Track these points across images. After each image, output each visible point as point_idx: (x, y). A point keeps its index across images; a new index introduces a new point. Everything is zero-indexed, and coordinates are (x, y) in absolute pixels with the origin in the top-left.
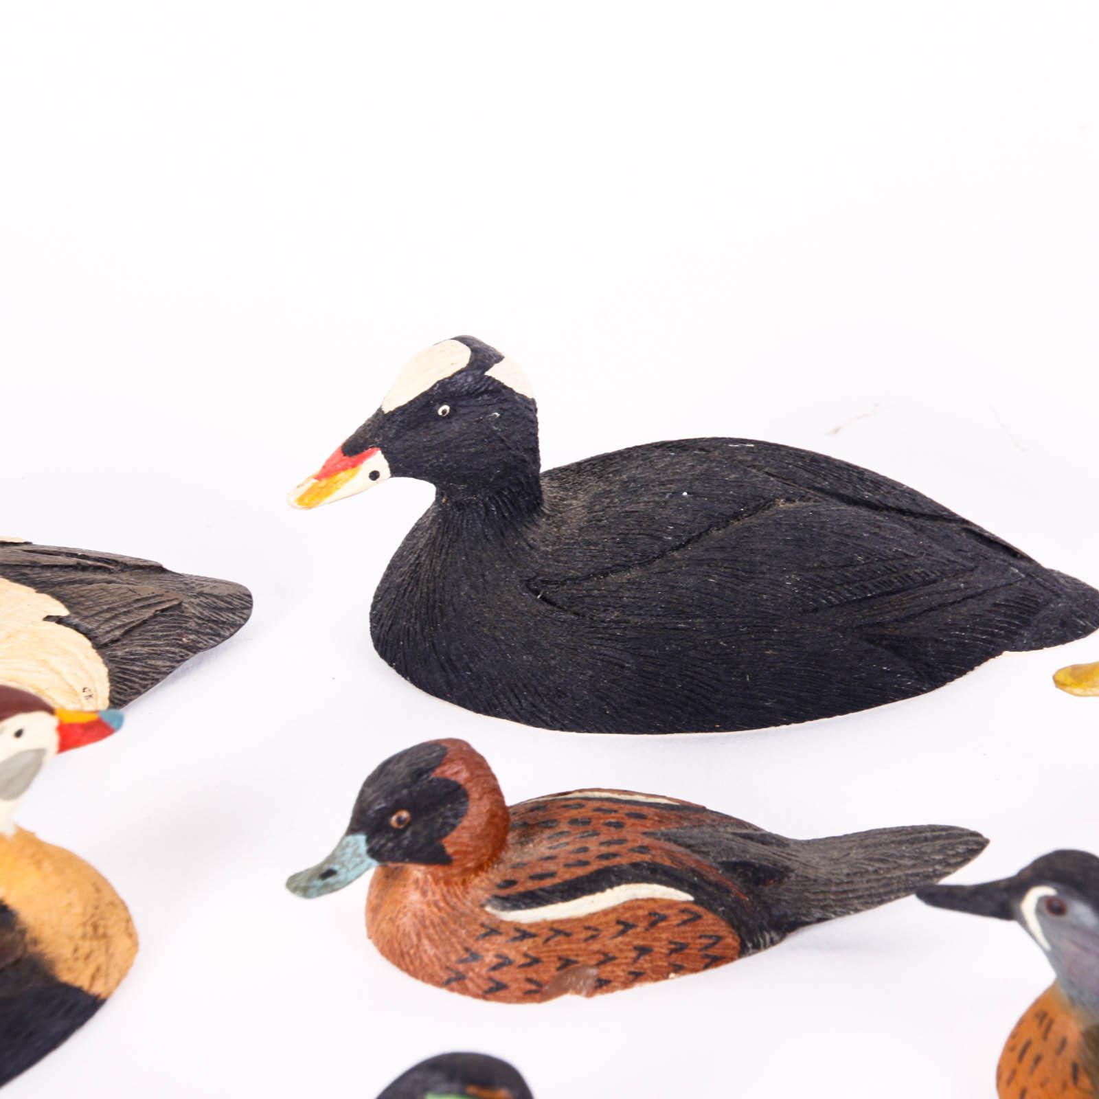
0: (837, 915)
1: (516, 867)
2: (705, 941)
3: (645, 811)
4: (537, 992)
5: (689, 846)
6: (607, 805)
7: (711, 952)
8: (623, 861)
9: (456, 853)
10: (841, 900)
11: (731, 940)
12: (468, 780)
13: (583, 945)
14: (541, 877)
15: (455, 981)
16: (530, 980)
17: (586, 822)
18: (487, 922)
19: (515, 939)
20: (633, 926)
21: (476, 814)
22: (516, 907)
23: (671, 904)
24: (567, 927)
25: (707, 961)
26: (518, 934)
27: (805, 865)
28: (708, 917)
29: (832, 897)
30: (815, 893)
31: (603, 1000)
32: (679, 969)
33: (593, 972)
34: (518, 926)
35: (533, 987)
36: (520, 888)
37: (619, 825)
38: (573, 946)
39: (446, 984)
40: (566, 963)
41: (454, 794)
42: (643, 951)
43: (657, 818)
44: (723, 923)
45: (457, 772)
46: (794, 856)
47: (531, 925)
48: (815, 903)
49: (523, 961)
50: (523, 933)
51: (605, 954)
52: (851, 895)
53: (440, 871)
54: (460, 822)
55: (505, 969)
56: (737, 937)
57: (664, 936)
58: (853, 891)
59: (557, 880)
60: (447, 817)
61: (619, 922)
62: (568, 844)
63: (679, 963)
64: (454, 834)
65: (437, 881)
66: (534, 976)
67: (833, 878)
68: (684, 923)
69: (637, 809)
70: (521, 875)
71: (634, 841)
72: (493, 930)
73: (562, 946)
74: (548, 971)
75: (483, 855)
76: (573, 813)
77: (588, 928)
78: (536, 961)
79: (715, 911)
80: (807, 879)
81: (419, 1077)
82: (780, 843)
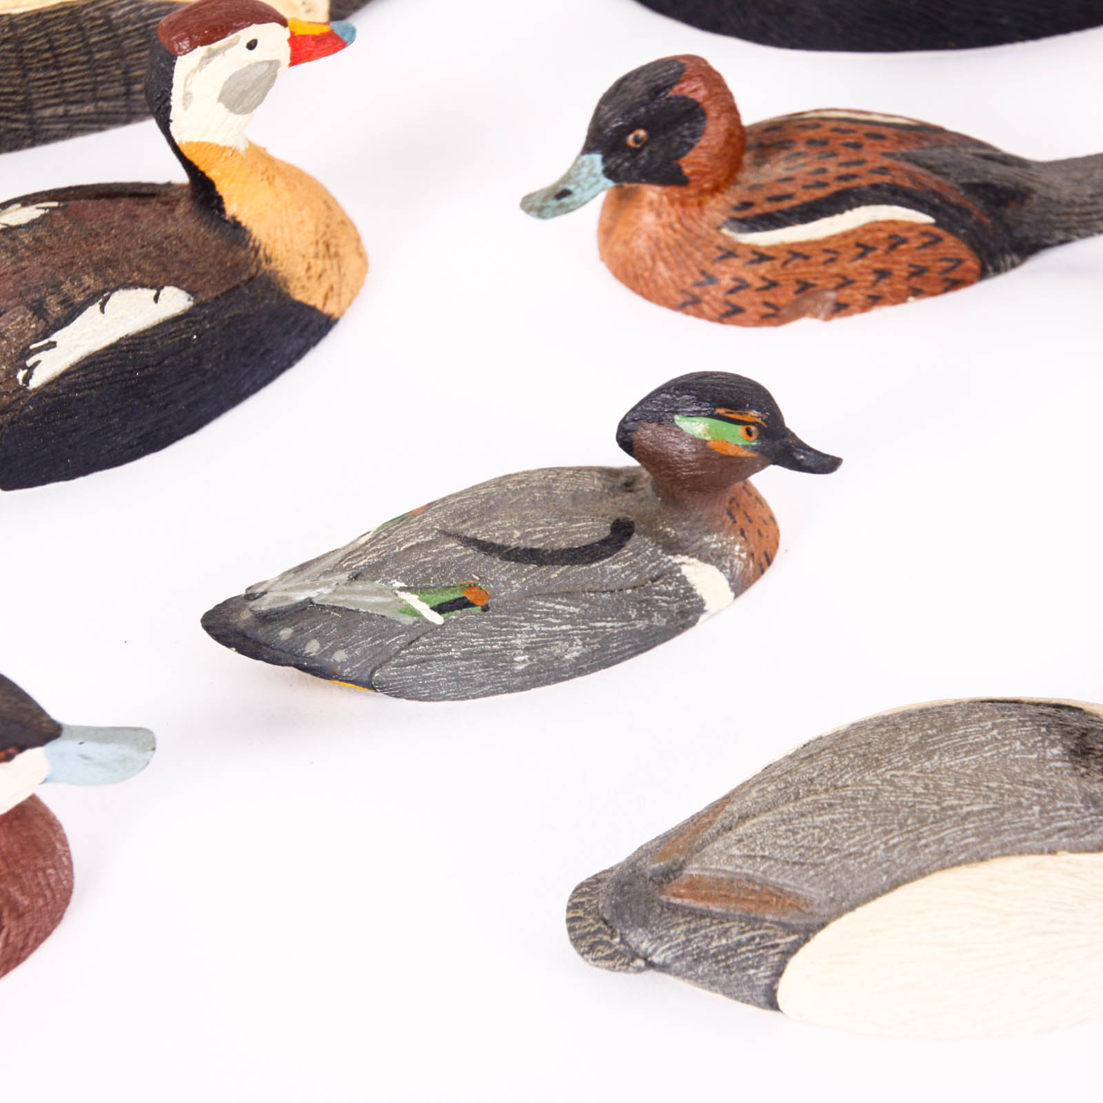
0: (1081, 236)
1: (753, 188)
2: (945, 264)
3: (884, 131)
4: (774, 315)
5: (929, 167)
6: (844, 126)
7: (952, 275)
8: (863, 182)
9: (693, 173)
10: (1084, 222)
11: (972, 263)
12: (707, 98)
13: (822, 268)
14: (779, 199)
15: (691, 304)
16: (767, 304)
17: (824, 143)
18: (723, 244)
19: (752, 262)
20: (872, 249)
21: (713, 134)
22: (753, 229)
23: (911, 227)
24: (805, 250)
25: (947, 284)
26: (755, 257)
27: (1048, 186)
28: (950, 241)
29: (1075, 218)
30: (1058, 215)
31: (842, 324)
32: (917, 293)
33: (832, 295)
34: (756, 249)
35: (770, 311)
36: (757, 210)
37: (857, 146)
38: (812, 269)
39: (681, 307)
40: (804, 287)
41: (692, 113)
42: (882, 274)
43: (896, 138)
44: (963, 246)
45: (694, 90)
46: (1036, 176)
47: (769, 248)
48: (1058, 225)
49: (759, 284)
50: (761, 256)
51: (844, 277)
52: (1095, 217)
53: (676, 192)
54: (698, 141)
55: (742, 292)
56: (978, 261)
57: (904, 259)
58: (1097, 212)
59: (795, 202)
60: (684, 136)
61: (858, 245)
62: (805, 165)
63: (918, 286)
64: (692, 154)
65: (672, 203)
66: (771, 300)
67: (1077, 200)
68: (925, 245)
69: (875, 129)
70: (757, 197)
71: (874, 161)
72: (729, 253)
73: (801, 270)
74: (785, 295)
75: (720, 176)
76: (810, 133)
77: (827, 251)
78: (773, 284)
79: (956, 234)
80: (1050, 200)
81: (668, 396)
82: (1021, 163)
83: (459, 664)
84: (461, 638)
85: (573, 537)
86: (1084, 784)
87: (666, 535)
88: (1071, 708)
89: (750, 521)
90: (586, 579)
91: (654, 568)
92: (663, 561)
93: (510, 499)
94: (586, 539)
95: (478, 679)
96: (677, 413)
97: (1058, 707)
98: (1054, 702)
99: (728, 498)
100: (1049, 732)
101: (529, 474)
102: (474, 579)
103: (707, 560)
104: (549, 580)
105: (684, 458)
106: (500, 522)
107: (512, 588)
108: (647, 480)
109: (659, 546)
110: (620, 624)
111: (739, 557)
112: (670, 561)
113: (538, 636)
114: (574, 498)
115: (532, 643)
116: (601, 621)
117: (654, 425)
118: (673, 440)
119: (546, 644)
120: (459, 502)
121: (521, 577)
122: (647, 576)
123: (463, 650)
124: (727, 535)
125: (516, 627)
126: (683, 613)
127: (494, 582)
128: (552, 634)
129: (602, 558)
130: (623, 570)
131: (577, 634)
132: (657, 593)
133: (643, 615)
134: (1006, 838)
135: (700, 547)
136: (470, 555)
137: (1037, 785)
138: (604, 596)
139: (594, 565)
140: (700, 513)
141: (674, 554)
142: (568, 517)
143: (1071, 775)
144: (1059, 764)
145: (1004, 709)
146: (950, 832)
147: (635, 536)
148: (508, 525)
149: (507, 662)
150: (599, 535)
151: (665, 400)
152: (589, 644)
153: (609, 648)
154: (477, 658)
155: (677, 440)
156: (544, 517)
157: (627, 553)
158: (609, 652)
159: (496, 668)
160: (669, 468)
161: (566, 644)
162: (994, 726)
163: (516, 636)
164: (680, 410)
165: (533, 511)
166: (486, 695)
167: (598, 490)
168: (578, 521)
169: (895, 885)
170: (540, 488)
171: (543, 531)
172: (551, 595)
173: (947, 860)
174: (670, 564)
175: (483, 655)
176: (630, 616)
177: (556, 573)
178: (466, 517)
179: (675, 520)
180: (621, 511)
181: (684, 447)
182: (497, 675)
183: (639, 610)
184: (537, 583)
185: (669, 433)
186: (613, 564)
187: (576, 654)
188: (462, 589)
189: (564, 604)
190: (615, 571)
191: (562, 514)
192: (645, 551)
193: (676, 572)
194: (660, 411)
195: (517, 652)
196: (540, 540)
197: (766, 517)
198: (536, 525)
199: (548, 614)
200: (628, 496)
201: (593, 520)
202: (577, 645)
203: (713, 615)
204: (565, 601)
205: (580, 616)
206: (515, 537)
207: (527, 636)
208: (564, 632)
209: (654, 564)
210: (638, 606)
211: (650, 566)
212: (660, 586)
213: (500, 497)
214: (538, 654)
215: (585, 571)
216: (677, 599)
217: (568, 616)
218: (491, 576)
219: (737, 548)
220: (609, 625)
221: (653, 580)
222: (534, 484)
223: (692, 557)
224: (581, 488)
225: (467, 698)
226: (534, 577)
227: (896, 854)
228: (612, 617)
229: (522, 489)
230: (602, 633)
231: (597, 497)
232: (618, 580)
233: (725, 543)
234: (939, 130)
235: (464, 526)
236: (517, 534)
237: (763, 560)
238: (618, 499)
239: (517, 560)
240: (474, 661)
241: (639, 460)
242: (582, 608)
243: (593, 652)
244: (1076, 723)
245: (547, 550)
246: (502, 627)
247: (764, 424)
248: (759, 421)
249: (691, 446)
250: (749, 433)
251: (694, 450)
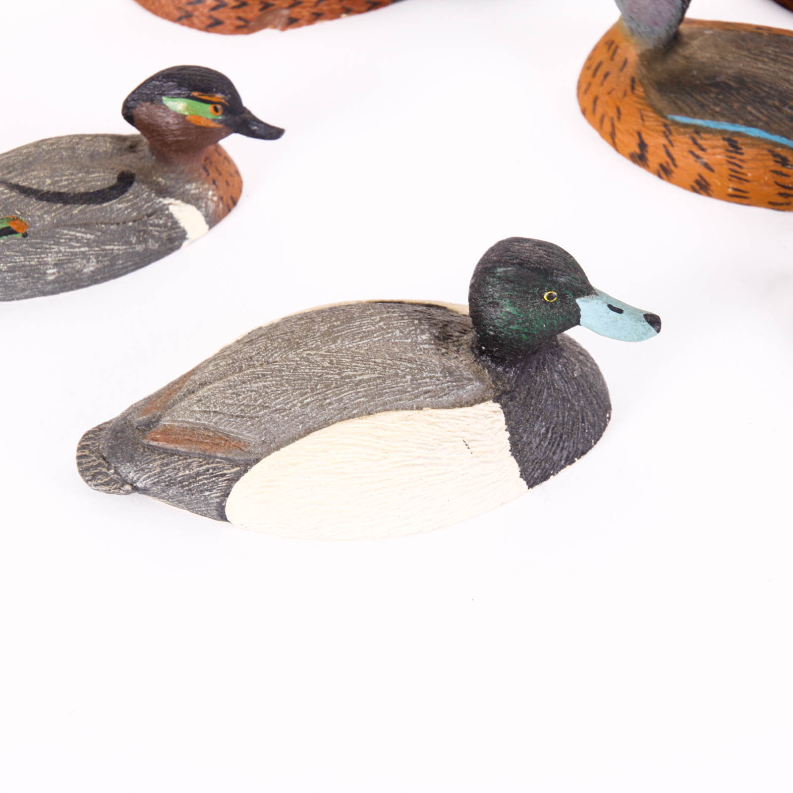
4: (245, 27)
15: (185, 18)
16: (239, 18)
25: (369, 5)
32: (348, 11)
33: (286, 12)
35: (242, 23)
39: (178, 20)
40: (266, 6)
49: (235, 4)
55: (221, 9)
63: (348, 6)
66: (242, 15)
74: (252, 12)
78: (244, 4)
81: (157, 83)
83: (6, 275)
84: (8, 256)
85: (89, 184)
86: (444, 360)
87: (158, 183)
88: (438, 307)
89: (220, 174)
90: (99, 214)
91: (149, 207)
92: (156, 202)
93: (44, 156)
94: (98, 186)
95: (20, 285)
96: (164, 95)
97: (429, 306)
98: (427, 303)
99: (203, 157)
100: (420, 323)
101: (59, 139)
102: (16, 214)
103: (188, 202)
104: (72, 215)
105: (170, 128)
106: (36, 173)
107: (44, 221)
108: (146, 144)
109: (153, 191)
110: (124, 247)
111: (212, 200)
112: (160, 202)
113: (63, 256)
114: (92, 156)
115: (59, 260)
116: (110, 245)
117: (148, 104)
118: (161, 114)
119: (69, 261)
120: (7, 158)
121: (51, 213)
122: (144, 213)
123: (8, 265)
124: (203, 184)
125: (47, 249)
126: (171, 240)
127: (32, 216)
128: (74, 254)
129: (110, 200)
130: (126, 209)
131: (92, 254)
132: (151, 225)
133: (141, 241)
134: (386, 399)
135: (183, 192)
136: (14, 196)
137: (410, 361)
138: (112, 227)
139: (104, 205)
140: (182, 168)
141: (164, 197)
142: (86, 169)
143: (435, 354)
144: (427, 346)
145: (389, 307)
146: (347, 395)
147: (135, 184)
148: (42, 175)
149: (41, 274)
150: (108, 183)
151: (155, 86)
152: (101, 262)
153: (116, 264)
154: (19, 271)
155: (164, 115)
156: (68, 169)
157: (129, 196)
158: (116, 267)
159: (33, 278)
160: (159, 135)
161: (85, 262)
162: (382, 319)
163: (47, 255)
164: (166, 92)
165: (61, 165)
166: (27, 297)
167: (110, 150)
168: (93, 173)
169: (308, 432)
170: (66, 149)
171: (67, 180)
172: (73, 226)
173: (345, 414)
174: (161, 205)
175: (23, 268)
176: (131, 242)
177: (76, 210)
178: (11, 169)
179: (166, 173)
180: (126, 166)
181: (170, 120)
182: (34, 283)
183: (138, 238)
184: (62, 217)
185: (158, 110)
186: (119, 204)
187: (92, 269)
188: (8, 221)
189: (83, 233)
190: (120, 209)
191: (83, 168)
192: (142, 195)
193: (165, 210)
194: (152, 93)
195: (48, 267)
196: (65, 186)
197: (232, 171)
198: (63, 175)
199: (70, 240)
200: (131, 155)
201: (104, 172)
202: (93, 262)
203: (193, 242)
204: (83, 230)
205: (94, 241)
206: (47, 184)
207: (56, 255)
208: (83, 253)
209: (149, 204)
210: (137, 234)
211: (146, 205)
212: (154, 220)
213: (36, 155)
214: (64, 268)
215: (98, 209)
216: (166, 229)
217: (85, 241)
218: (29, 212)
219: (210, 193)
220: (116, 248)
221: (149, 216)
222: (62, 146)
223: (177, 199)
224: (97, 149)
225: (13, 299)
226: (60, 213)
227: (308, 410)
228: (118, 242)
229: (53, 149)
230: (111, 254)
231: (109, 156)
232: (123, 216)
233: (201, 190)
235: (10, 176)
236: (48, 181)
237: (230, 202)
238: (124, 157)
239: (48, 200)
240: (17, 273)
241: (139, 129)
242: (96, 236)
243: (105, 267)
244: (440, 316)
245: (70, 194)
246: (37, 249)
247: (227, 103)
248: (223, 101)
249: (174, 119)
250: (216, 110)
251: (176, 122)
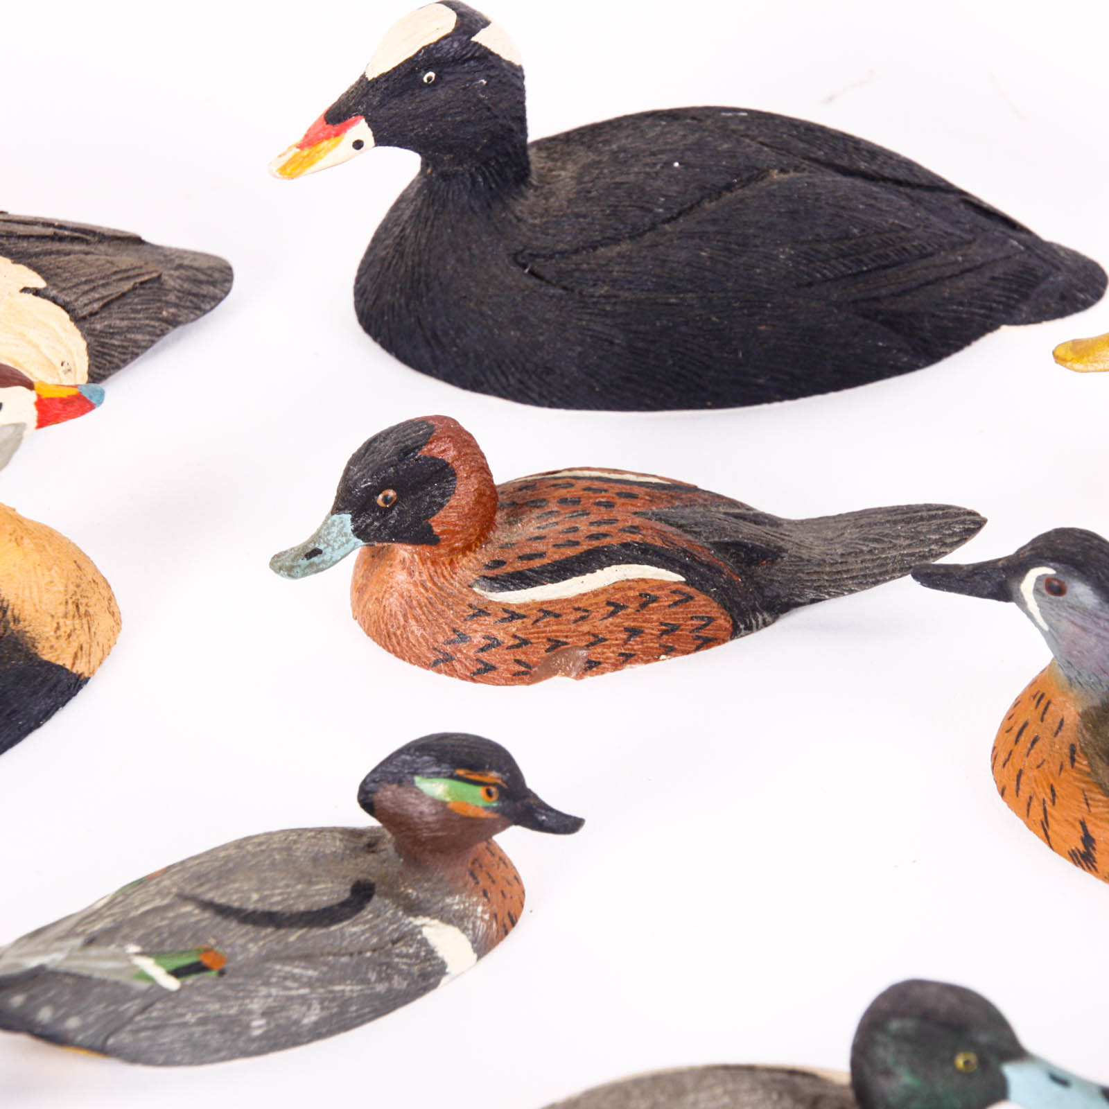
0: (832, 596)
1: (503, 547)
2: (696, 622)
3: (636, 490)
4: (526, 673)
5: (680, 527)
6: (597, 485)
7: (703, 633)
8: (614, 541)
9: (443, 532)
10: (834, 581)
11: (723, 622)
12: (455, 459)
13: (573, 626)
14: (530, 557)
15: (442, 662)
16: (518, 662)
17: (576, 502)
18: (475, 603)
19: (503, 620)
20: (624, 607)
21: (464, 493)
22: (504, 588)
23: (662, 585)
24: (556, 609)
25: (699, 642)
26: (506, 615)
27: (799, 545)
28: (701, 599)
29: (826, 578)
30: (808, 574)
32: (669, 651)
33: (584, 653)
34: (506, 607)
35: (523, 669)
36: (508, 569)
37: (609, 505)
38: (562, 627)
39: (433, 665)
40: (555, 645)
41: (442, 473)
42: (634, 632)
43: (647, 498)
44: (715, 605)
45: (444, 451)
46: (788, 536)
47: (519, 607)
48: (809, 584)
49: (512, 642)
50: (512, 614)
51: (595, 635)
52: (844, 575)
53: (427, 551)
54: (448, 501)
55: (493, 650)
56: (729, 618)
57: (655, 617)
58: (847, 571)
59: (546, 561)
60: (434, 496)
61: (609, 603)
62: (557, 523)
63: (670, 645)
64: (442, 513)
65: (423, 562)
66: (523, 658)
67: (827, 558)
68: (676, 604)
69: (627, 488)
70: (509, 555)
71: (626, 520)
72: (481, 612)
73: (552, 628)
74: (537, 653)
75: (471, 535)
76: (563, 492)
77: (578, 609)
78: (525, 642)
79: (707, 592)
80: (801, 559)
81: (408, 757)
82: (774, 522)
83: (194, 1029)
84: (198, 1003)
85: (312, 900)
87: (407, 896)
88: (805, 1075)
89: (493, 882)
90: (325, 942)
91: (395, 930)
92: (404, 923)
93: (250, 861)
94: (325, 901)
95: (214, 1044)
96: (417, 774)
97: (793, 1073)
99: (470, 860)
100: (781, 1099)
101: (270, 835)
102: (211, 943)
103: (449, 922)
104: (288, 942)
105: (425, 820)
106: (237, 885)
107: (249, 952)
108: (390, 841)
109: (400, 908)
110: (359, 987)
111: (482, 918)
112: (410, 923)
113: (275, 1001)
114: (315, 860)
115: (269, 1007)
116: (340, 984)
117: (395, 786)
118: (413, 801)
119: (283, 1009)
120: (197, 864)
121: (259, 941)
122: (388, 938)
123: (198, 1015)
124: (469, 896)
125: (251, 991)
126: (424, 976)
127: (232, 946)
128: (290, 999)
129: (341, 921)
130: (363, 933)
131: (315, 998)
132: (398, 955)
133: (382, 978)
135: (442, 909)
136: (206, 919)
138: (343, 959)
139: (333, 928)
140: (441, 874)
141: (416, 916)
142: (307, 879)
147: (376, 898)
148: (247, 887)
149: (243, 1027)
150: (338, 898)
151: (405, 762)
152: (328, 1008)
153: (348, 1012)
154: (213, 1024)
155: (417, 802)
156: (283, 879)
157: (367, 915)
158: (349, 1015)
159: (233, 1033)
160: (409, 829)
161: (304, 1009)
162: (726, 1093)
163: (252, 1000)
164: (420, 771)
165: (272, 874)
167: (340, 851)
168: (317, 883)
170: (280, 850)
171: (281, 894)
172: (289, 959)
174: (411, 926)
175: (218, 1020)
176: (370, 979)
177: (293, 936)
178: (203, 880)
179: (418, 881)
180: (362, 872)
181: (424, 808)
182: (233, 1040)
183: (379, 973)
184: (274, 947)
185: (409, 794)
186: (353, 926)
187: (313, 1018)
188: (198, 954)
189: (302, 968)
190: (355, 933)
191: (303, 877)
192: (386, 912)
193: (417, 934)
194: (400, 772)
195: (254, 1017)
196: (278, 903)
197: (511, 878)
198: (275, 887)
199: (285, 978)
200: (370, 857)
201: (332, 882)
202: (315, 1009)
203: (454, 978)
204: (303, 964)
205: (318, 979)
206: (253, 900)
207: (264, 1001)
208: (302, 996)
209: (395, 926)
210: (378, 968)
211: (391, 928)
212: (401, 948)
213: (239, 859)
214: (275, 1019)
215: (324, 934)
216: (418, 961)
217: (305, 980)
218: (229, 939)
219: (480, 909)
220: (349, 988)
221: (394, 942)
222: (274, 846)
223: (434, 918)
224: (322, 850)
225: (204, 1063)
226: (272, 940)
228: (352, 980)
229: (263, 851)
230: (341, 997)
231: (339, 859)
232: (358, 943)
233: (467, 904)
234: (693, 489)
235: (201, 889)
236: (255, 896)
237: (507, 921)
238: (359, 860)
239: (254, 923)
240: (210, 1026)
241: (380, 821)
242: (321, 972)
243: (332, 1016)
244: (808, 1088)
245: (285, 913)
246: (238, 992)
247: (504, 785)
248: (499, 782)
249: (431, 808)
250: (489, 794)
251: (434, 811)
